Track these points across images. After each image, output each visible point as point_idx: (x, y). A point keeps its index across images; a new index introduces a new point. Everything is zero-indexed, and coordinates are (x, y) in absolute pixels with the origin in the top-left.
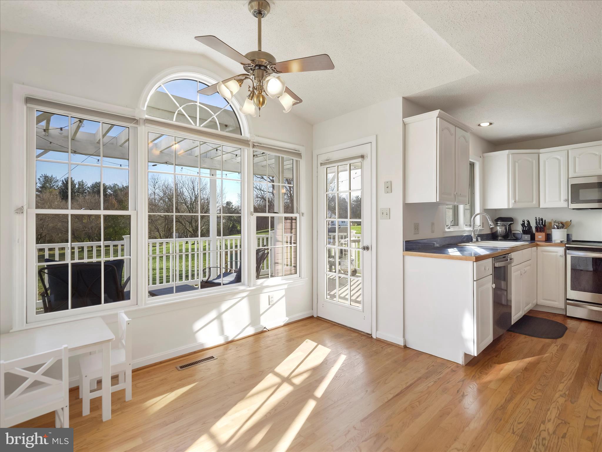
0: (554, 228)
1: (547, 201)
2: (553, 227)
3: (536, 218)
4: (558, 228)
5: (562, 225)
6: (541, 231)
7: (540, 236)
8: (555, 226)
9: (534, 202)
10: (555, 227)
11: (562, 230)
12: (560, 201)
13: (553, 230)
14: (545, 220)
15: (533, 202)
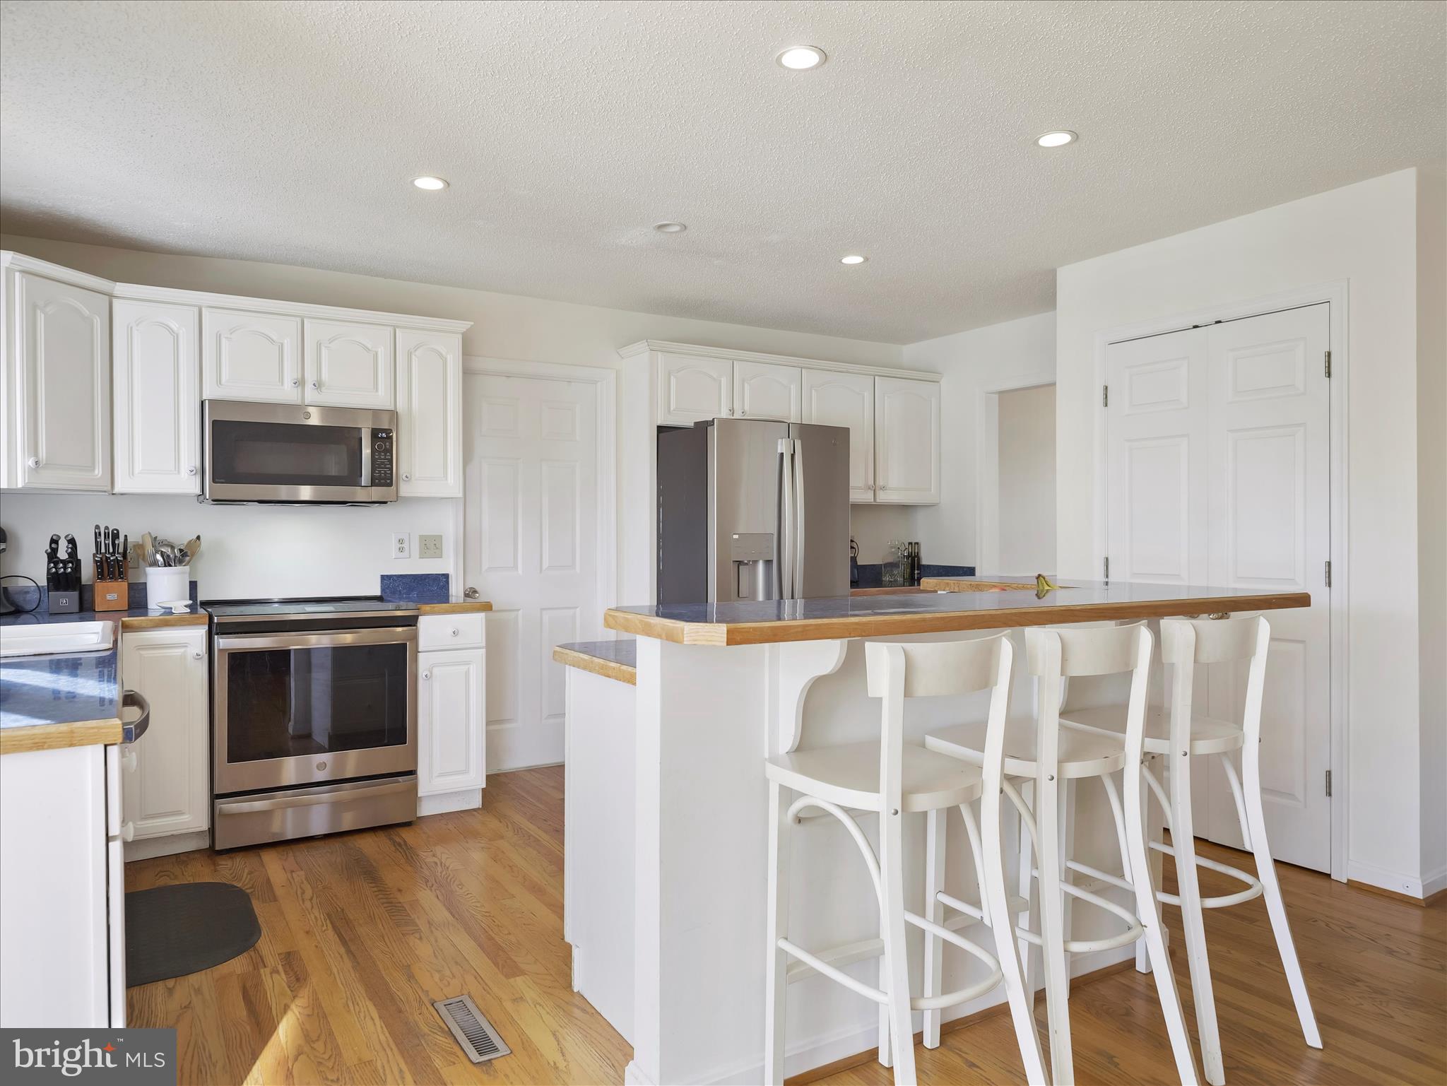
0: (155, 564)
1: (137, 470)
2: (150, 560)
3: (97, 527)
4: (167, 564)
5: (181, 556)
6: (112, 577)
7: (112, 594)
8: (159, 557)
9: (96, 472)
10: (158, 561)
11: (179, 568)
12: (179, 472)
13: (150, 570)
14: (126, 536)
15: (94, 470)
